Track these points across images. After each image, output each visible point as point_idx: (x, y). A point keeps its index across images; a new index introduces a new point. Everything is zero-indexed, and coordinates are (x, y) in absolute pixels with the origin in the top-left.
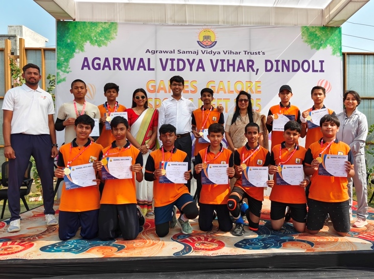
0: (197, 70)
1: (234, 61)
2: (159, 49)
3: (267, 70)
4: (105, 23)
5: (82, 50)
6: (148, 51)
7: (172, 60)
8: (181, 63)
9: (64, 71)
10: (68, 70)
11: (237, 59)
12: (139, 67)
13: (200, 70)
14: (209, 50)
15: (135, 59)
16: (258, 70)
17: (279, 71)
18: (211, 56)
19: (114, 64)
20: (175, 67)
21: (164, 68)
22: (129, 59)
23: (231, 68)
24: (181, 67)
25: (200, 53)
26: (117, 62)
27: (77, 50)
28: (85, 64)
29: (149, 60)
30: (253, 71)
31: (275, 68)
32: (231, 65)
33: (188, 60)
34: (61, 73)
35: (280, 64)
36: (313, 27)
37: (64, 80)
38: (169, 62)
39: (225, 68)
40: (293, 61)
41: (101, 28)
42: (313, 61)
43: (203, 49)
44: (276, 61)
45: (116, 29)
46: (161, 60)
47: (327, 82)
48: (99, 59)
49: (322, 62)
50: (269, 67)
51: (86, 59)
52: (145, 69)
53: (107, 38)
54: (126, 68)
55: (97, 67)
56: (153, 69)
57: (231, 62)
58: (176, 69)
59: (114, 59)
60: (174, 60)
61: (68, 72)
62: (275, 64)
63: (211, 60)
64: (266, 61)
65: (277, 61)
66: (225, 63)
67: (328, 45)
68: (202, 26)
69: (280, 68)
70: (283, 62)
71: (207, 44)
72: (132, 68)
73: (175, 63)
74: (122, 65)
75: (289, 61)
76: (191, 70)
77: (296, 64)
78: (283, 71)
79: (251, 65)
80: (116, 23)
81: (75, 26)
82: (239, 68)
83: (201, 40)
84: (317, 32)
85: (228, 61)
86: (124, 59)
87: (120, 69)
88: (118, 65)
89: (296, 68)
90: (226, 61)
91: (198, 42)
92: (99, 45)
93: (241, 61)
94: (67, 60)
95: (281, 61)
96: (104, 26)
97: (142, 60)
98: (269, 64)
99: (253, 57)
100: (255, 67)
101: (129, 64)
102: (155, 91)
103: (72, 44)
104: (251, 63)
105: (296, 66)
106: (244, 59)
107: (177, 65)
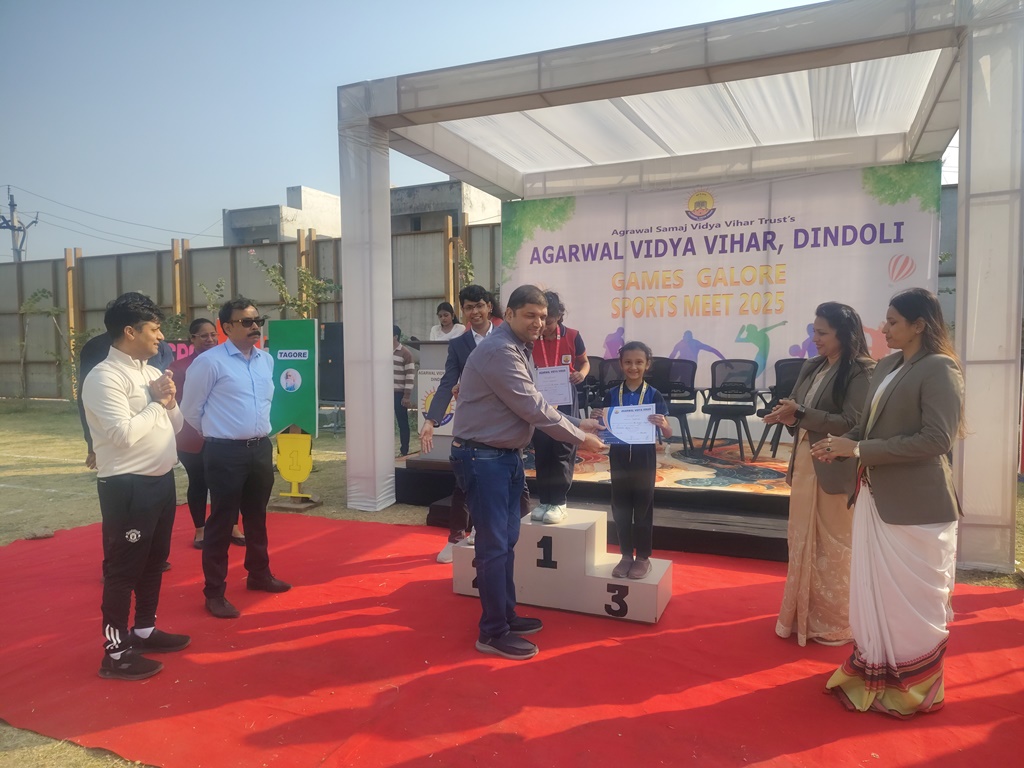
0: (684, 254)
1: (742, 235)
2: (630, 228)
3: (797, 246)
4: (560, 198)
5: (532, 238)
6: (615, 232)
7: (649, 242)
8: (661, 245)
9: (510, 268)
10: (514, 266)
11: (747, 232)
12: (603, 255)
13: (689, 254)
14: (703, 222)
15: (597, 245)
16: (781, 246)
17: (819, 245)
18: (706, 232)
19: (571, 254)
20: (652, 252)
21: (637, 255)
22: (590, 246)
23: (737, 247)
24: (661, 251)
25: (689, 228)
26: (574, 250)
27: (525, 239)
28: (535, 258)
29: (616, 244)
30: (774, 248)
31: (811, 241)
32: (737, 242)
33: (671, 240)
34: (507, 270)
35: (821, 234)
36: (884, 167)
37: (509, 278)
38: (644, 246)
39: (728, 247)
40: (845, 228)
41: (554, 207)
42: (882, 226)
43: (694, 223)
44: (813, 229)
45: (573, 205)
46: (632, 243)
47: (907, 258)
48: (552, 248)
49: (899, 225)
50: (801, 241)
51: (536, 250)
52: (610, 258)
53: (562, 220)
54: (586, 259)
55: (549, 259)
56: (621, 257)
57: (737, 238)
58: (654, 255)
59: (571, 247)
60: (651, 241)
61: (514, 269)
62: (811, 235)
63: (706, 238)
64: (797, 232)
65: (816, 230)
66: (728, 241)
67: (913, 195)
68: (693, 187)
69: (821, 240)
70: (827, 230)
71: (701, 214)
72: (594, 258)
73: (653, 245)
74: (580, 255)
75: (837, 228)
76: (675, 254)
77: (849, 232)
78: (825, 245)
79: (769, 240)
80: (574, 197)
81: (524, 207)
82: (750, 246)
83: (692, 209)
84: (892, 175)
85: (733, 236)
86: (583, 246)
87: (578, 260)
88: (575, 254)
89: (849, 239)
90: (729, 236)
91: (687, 212)
92: (552, 230)
93: (754, 236)
94: (513, 253)
95: (823, 230)
96: (558, 202)
97: (606, 245)
98: (801, 236)
99: (774, 228)
100: (776, 243)
101: (590, 252)
102: (624, 287)
103: (520, 231)
104: (770, 237)
105: (850, 234)
106: (760, 230)
107: (656, 249)
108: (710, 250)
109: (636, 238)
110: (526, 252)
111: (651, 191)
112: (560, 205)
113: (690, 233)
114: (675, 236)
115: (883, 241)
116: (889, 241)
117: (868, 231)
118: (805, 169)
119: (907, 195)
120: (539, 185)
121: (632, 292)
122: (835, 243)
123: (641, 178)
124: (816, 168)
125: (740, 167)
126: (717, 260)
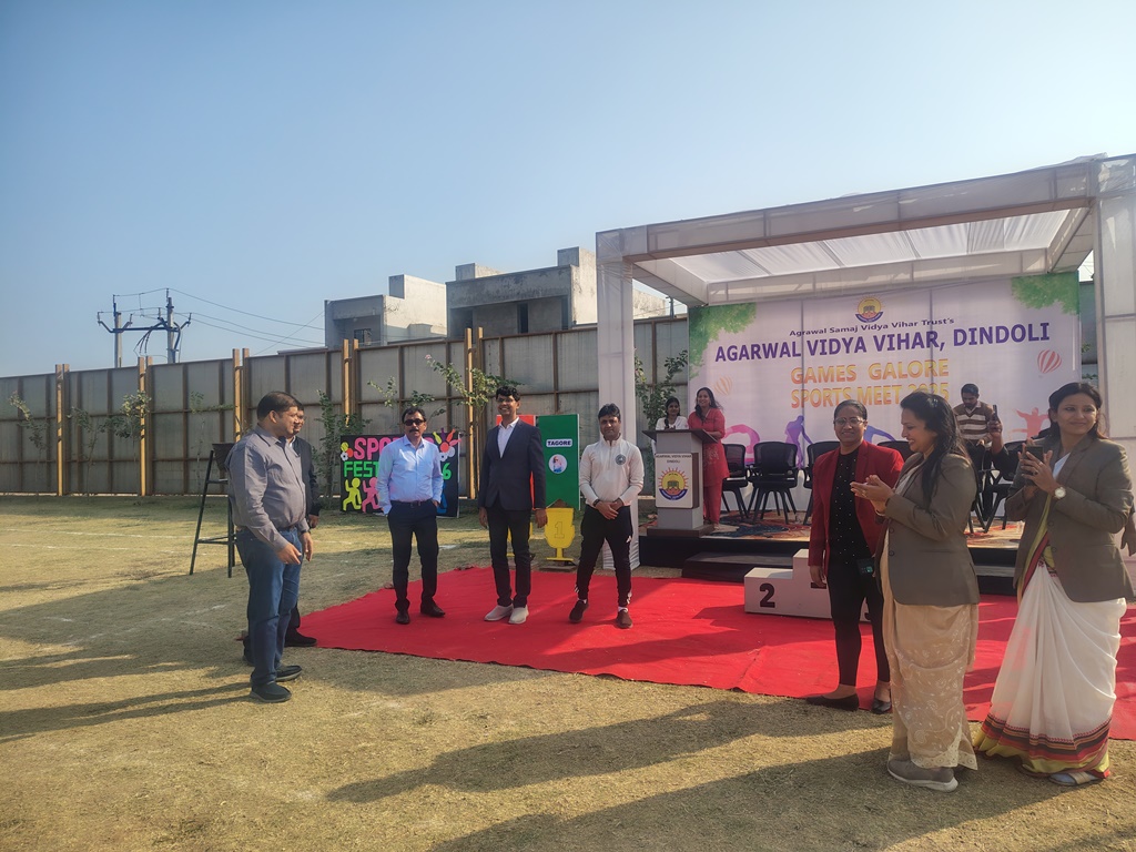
0: (856, 351)
1: (907, 335)
2: (806, 330)
3: (956, 344)
4: (742, 304)
5: (717, 339)
6: (793, 333)
7: (823, 341)
8: (834, 344)
9: (697, 365)
10: (701, 363)
11: (912, 332)
12: (782, 353)
13: (861, 351)
14: (872, 324)
15: (776, 344)
16: (943, 344)
17: (976, 343)
18: (875, 332)
19: (753, 352)
20: (827, 350)
21: (813, 353)
22: (770, 345)
23: (903, 345)
24: (834, 349)
25: (860, 328)
26: (756, 349)
27: (711, 340)
28: (720, 356)
29: (794, 343)
30: (936, 345)
31: (969, 339)
32: (903, 341)
33: (844, 340)
34: (694, 367)
35: (977, 334)
36: (1030, 277)
37: (697, 375)
38: (820, 344)
39: (895, 345)
40: (998, 328)
41: (737, 311)
42: (1030, 326)
43: (864, 324)
44: (970, 330)
45: (754, 310)
46: (809, 342)
47: (1053, 354)
48: (735, 348)
49: (1045, 325)
50: (960, 340)
51: (721, 349)
53: (744, 323)
54: (767, 357)
55: (733, 357)
56: (799, 355)
57: (903, 337)
58: (828, 353)
59: (753, 346)
60: (826, 340)
61: (700, 366)
62: (969, 334)
63: (875, 337)
64: (956, 332)
65: (973, 330)
66: (895, 340)
67: (1056, 300)
68: (862, 294)
69: (977, 339)
70: (982, 330)
71: (870, 317)
72: (774, 356)
73: (827, 344)
74: (761, 353)
75: (991, 328)
76: (848, 352)
77: (1002, 332)
78: (982, 343)
79: (932, 338)
80: (754, 303)
81: (708, 311)
82: (915, 344)
83: (861, 313)
84: (1036, 284)
85: (899, 335)
86: (764, 345)
87: (759, 357)
88: (757, 353)
89: (1002, 338)
90: (896, 336)
91: (857, 315)
92: (736, 332)
93: (918, 335)
94: (700, 352)
95: (978, 330)
96: (740, 308)
97: (785, 345)
98: (960, 335)
99: (936, 328)
100: (939, 341)
101: (770, 351)
102: (803, 381)
103: (706, 333)
104: (933, 336)
105: (1002, 334)
106: (923, 330)
107: (830, 347)
108: (879, 348)
109: (812, 338)
110: (712, 351)
111: (825, 298)
112: (743, 310)
113: (861, 333)
114: (847, 335)
115: (1031, 339)
116: (1037, 339)
117: (1018, 331)
118: (960, 279)
119: (1051, 301)
120: (722, 292)
121: (810, 385)
122: (990, 342)
123: (814, 286)
124: (970, 278)
125: (903, 277)
126: (886, 356)
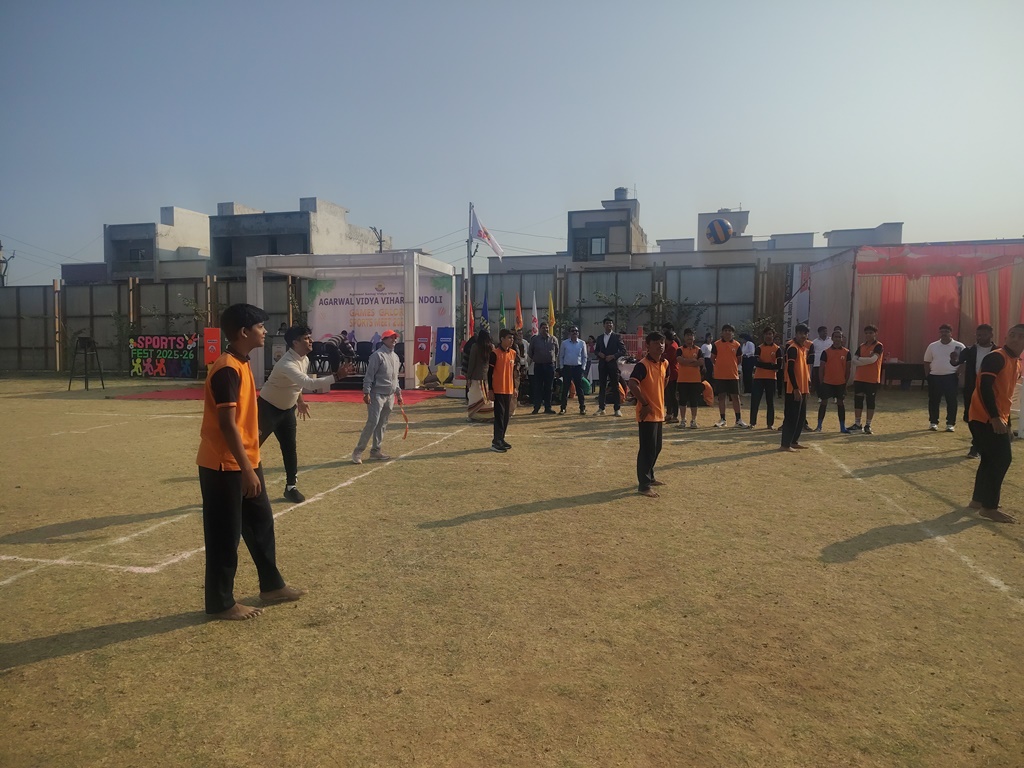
2: (355, 293)
4: (330, 280)
5: (320, 295)
6: (351, 294)
9: (311, 306)
12: (346, 303)
13: (377, 304)
15: (344, 299)
20: (364, 302)
21: (358, 303)
22: (341, 299)
23: (392, 302)
25: (376, 294)
26: (335, 300)
27: (317, 295)
28: (321, 303)
29: (351, 299)
33: (370, 298)
36: (436, 278)
37: (311, 311)
38: (361, 300)
39: (389, 302)
41: (328, 283)
42: (436, 297)
45: (335, 283)
46: (357, 299)
47: (443, 309)
48: (327, 299)
49: (441, 297)
51: (321, 300)
52: (349, 304)
53: (331, 289)
54: (340, 304)
55: (326, 304)
56: (353, 304)
57: (392, 299)
60: (363, 298)
63: (382, 298)
68: (378, 279)
71: (380, 289)
72: (343, 304)
74: (338, 302)
76: (372, 304)
82: (396, 302)
90: (389, 298)
91: (376, 288)
92: (327, 292)
94: (312, 301)
97: (347, 299)
101: (342, 302)
102: (354, 316)
103: (315, 293)
104: (402, 299)
105: (427, 299)
106: (399, 297)
107: (367, 301)
109: (358, 297)
110: (317, 301)
111: (364, 280)
112: (330, 283)
113: (377, 296)
114: (372, 297)
115: (436, 302)
116: (438, 302)
119: (443, 288)
121: (357, 317)
122: (422, 302)
125: (394, 274)
126: (386, 306)
